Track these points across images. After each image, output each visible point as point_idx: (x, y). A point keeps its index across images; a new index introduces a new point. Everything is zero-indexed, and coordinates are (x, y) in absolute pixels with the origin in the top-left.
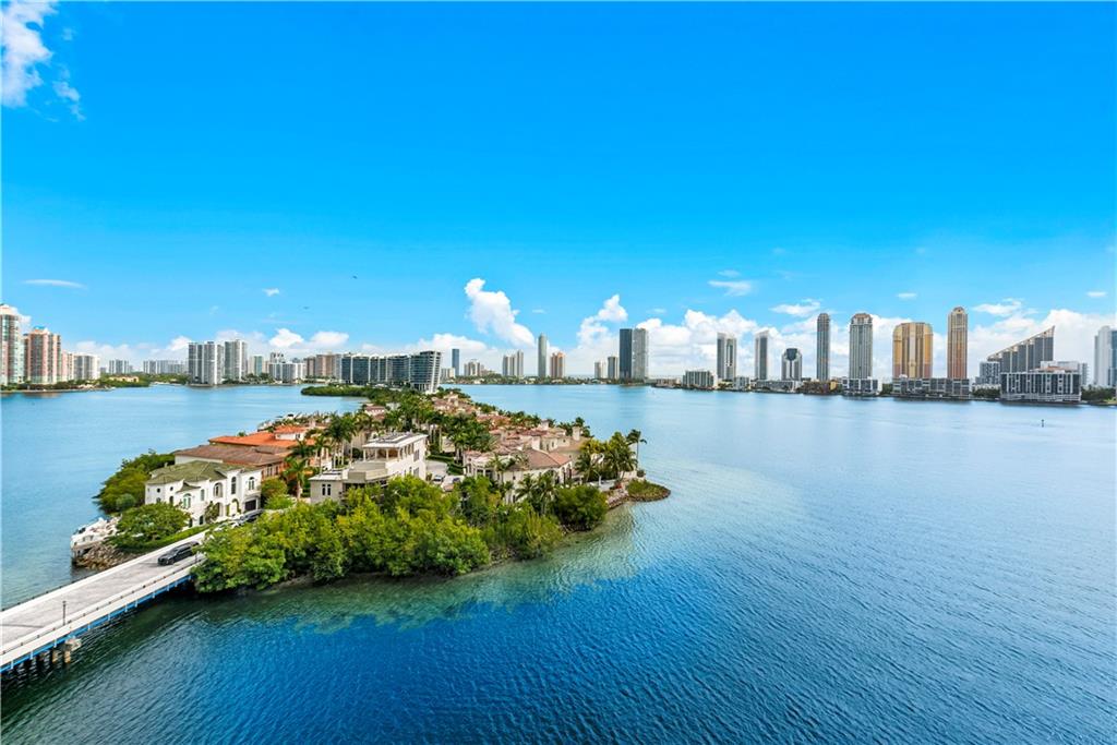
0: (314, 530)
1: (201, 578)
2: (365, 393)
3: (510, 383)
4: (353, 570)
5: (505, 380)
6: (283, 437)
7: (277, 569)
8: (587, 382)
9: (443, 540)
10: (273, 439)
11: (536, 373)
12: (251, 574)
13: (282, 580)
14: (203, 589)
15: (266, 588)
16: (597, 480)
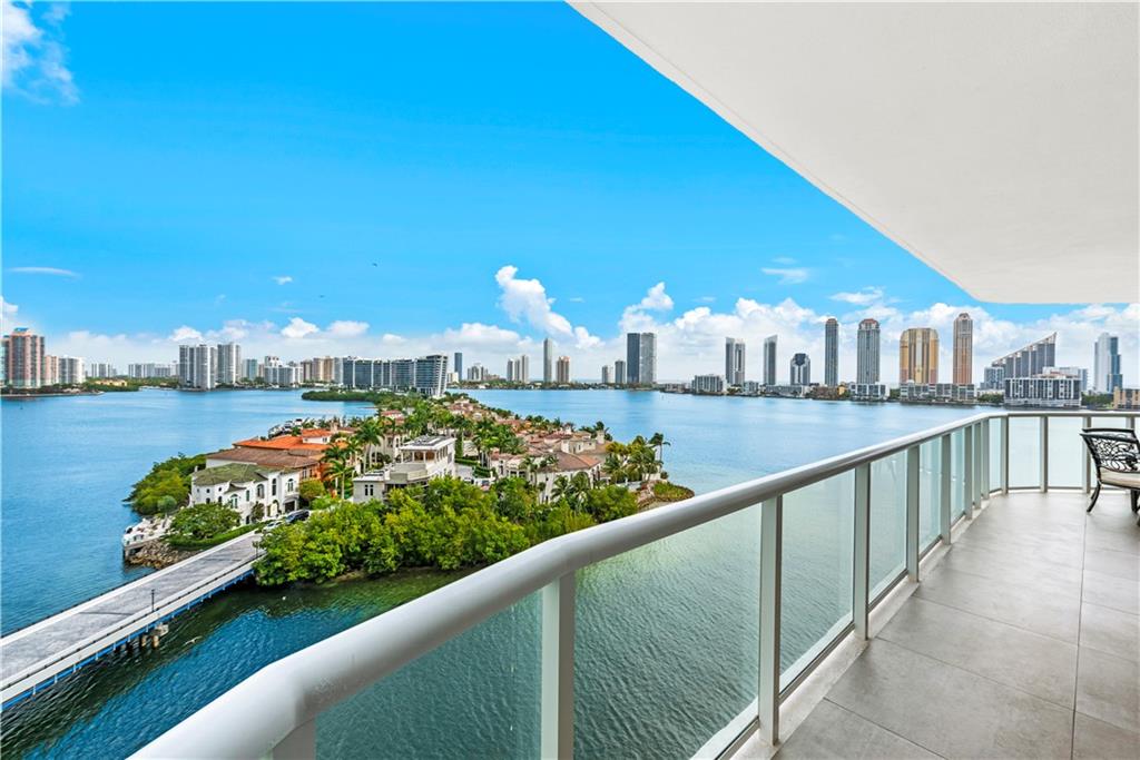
0: (365, 528)
1: (263, 572)
3: (516, 388)
4: (404, 565)
5: (510, 385)
6: (311, 441)
7: (335, 563)
8: (595, 386)
9: (490, 536)
10: (300, 442)
11: (542, 378)
12: (311, 568)
13: (338, 574)
14: (265, 582)
15: (323, 583)
16: (624, 481)
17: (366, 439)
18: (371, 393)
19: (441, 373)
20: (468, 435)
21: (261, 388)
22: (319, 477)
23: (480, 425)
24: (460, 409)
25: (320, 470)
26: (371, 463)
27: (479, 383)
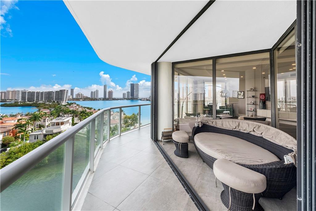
2: (33, 105)
3: (94, 100)
5: (91, 99)
6: (8, 122)
8: (120, 99)
10: (3, 122)
11: (103, 97)
16: (129, 127)
17: (35, 120)
18: (34, 103)
19: (65, 96)
20: (76, 116)
22: (12, 135)
23: (81, 112)
24: (73, 108)
25: (13, 132)
26: (36, 129)
27: (80, 99)
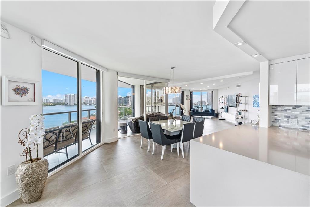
21: (85, 105)
